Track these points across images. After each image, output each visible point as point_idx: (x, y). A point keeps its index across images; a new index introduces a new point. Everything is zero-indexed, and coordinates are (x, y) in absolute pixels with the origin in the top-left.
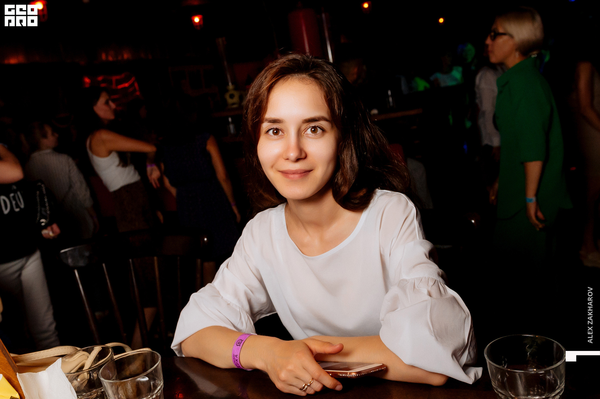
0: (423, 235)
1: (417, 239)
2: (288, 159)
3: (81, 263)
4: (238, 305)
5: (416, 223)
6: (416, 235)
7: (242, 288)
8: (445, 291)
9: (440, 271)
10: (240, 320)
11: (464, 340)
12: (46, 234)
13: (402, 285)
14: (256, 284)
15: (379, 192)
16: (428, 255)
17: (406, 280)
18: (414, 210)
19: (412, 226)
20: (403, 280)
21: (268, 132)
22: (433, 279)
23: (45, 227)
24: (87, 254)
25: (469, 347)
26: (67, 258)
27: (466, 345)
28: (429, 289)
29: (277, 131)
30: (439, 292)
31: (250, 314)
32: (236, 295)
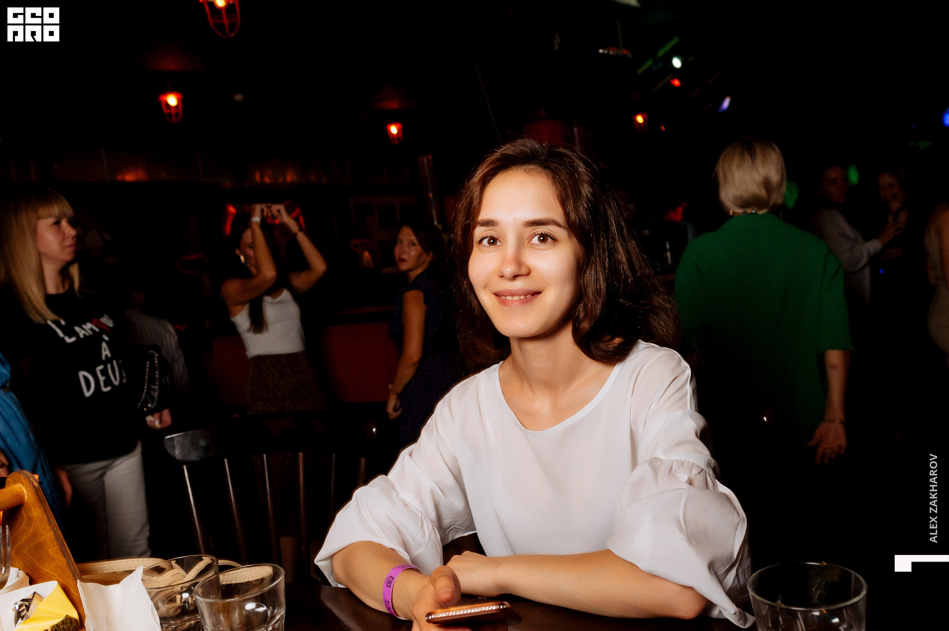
0: (696, 407)
1: (687, 409)
2: (502, 276)
3: (194, 456)
4: (420, 508)
5: (689, 389)
6: (686, 404)
7: (427, 484)
8: (715, 486)
9: (713, 461)
10: (421, 528)
11: (732, 553)
12: (151, 421)
13: (654, 464)
14: (450, 480)
15: (642, 344)
16: (699, 434)
17: (661, 461)
18: (689, 372)
19: (683, 392)
20: (656, 458)
21: (481, 241)
22: (699, 466)
23: (151, 412)
24: (203, 443)
25: (738, 566)
26: (174, 447)
27: (733, 561)
28: (692, 476)
29: (493, 241)
30: (705, 485)
31: (437, 525)
32: (419, 495)
